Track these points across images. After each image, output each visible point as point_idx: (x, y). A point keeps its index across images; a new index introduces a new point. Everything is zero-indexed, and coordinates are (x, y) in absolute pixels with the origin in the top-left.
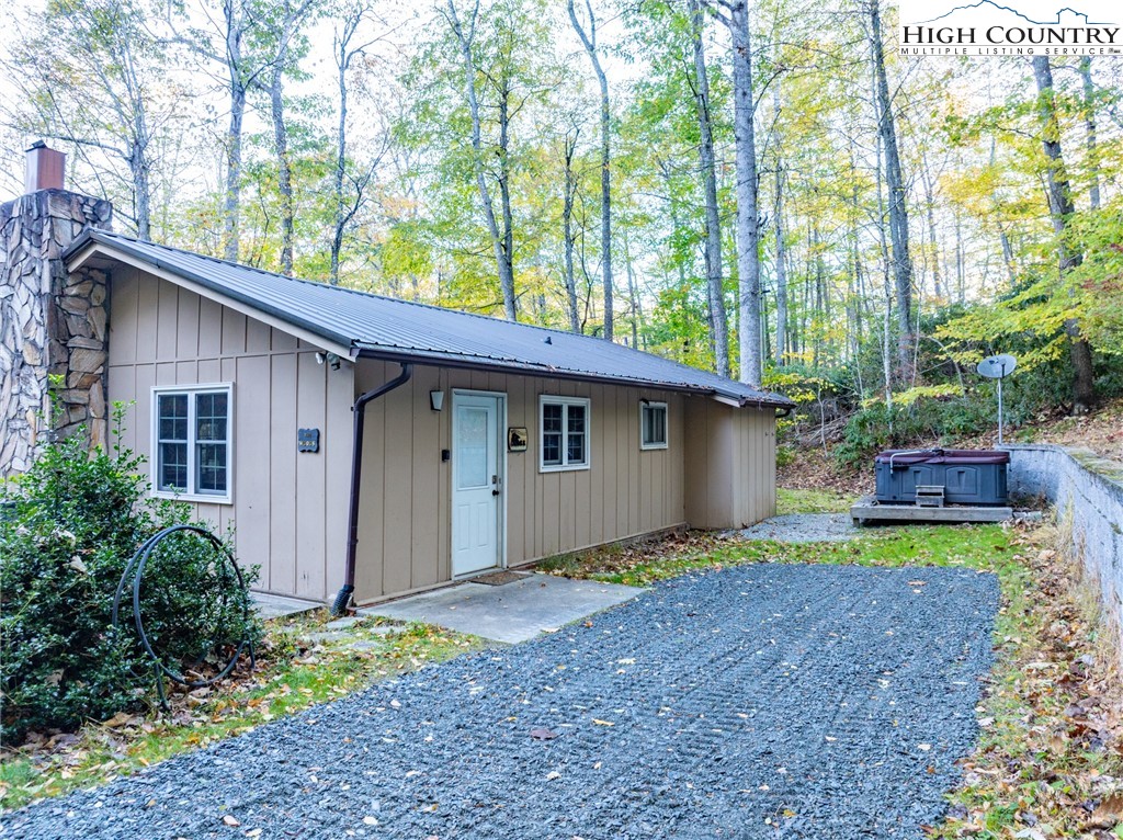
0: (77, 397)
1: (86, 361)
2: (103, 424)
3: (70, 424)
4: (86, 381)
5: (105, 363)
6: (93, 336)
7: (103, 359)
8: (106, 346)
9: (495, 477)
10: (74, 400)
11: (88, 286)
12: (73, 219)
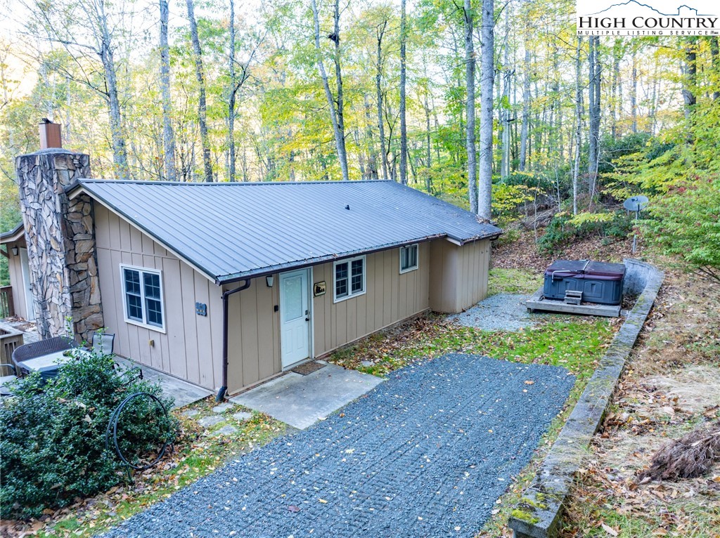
0: (81, 267)
1: (84, 247)
2: (96, 278)
3: (80, 281)
4: (85, 257)
5: (94, 246)
6: (86, 232)
7: (93, 244)
8: (94, 236)
9: (307, 311)
10: (80, 269)
11: (81, 205)
12: (69, 169)
